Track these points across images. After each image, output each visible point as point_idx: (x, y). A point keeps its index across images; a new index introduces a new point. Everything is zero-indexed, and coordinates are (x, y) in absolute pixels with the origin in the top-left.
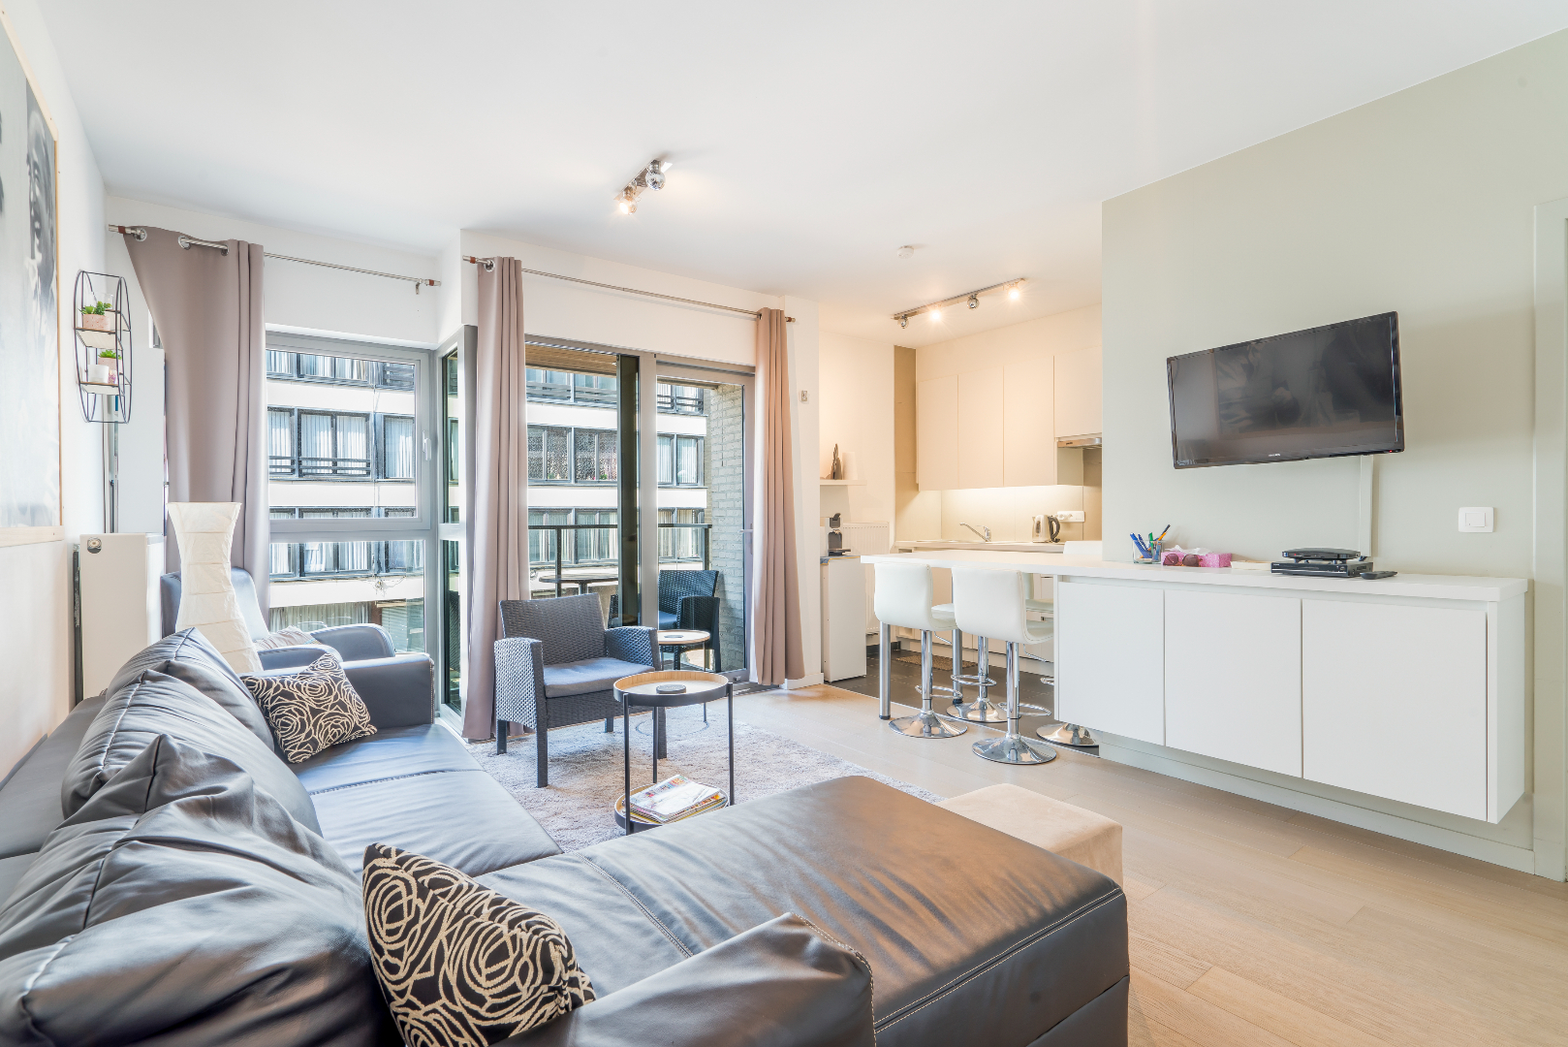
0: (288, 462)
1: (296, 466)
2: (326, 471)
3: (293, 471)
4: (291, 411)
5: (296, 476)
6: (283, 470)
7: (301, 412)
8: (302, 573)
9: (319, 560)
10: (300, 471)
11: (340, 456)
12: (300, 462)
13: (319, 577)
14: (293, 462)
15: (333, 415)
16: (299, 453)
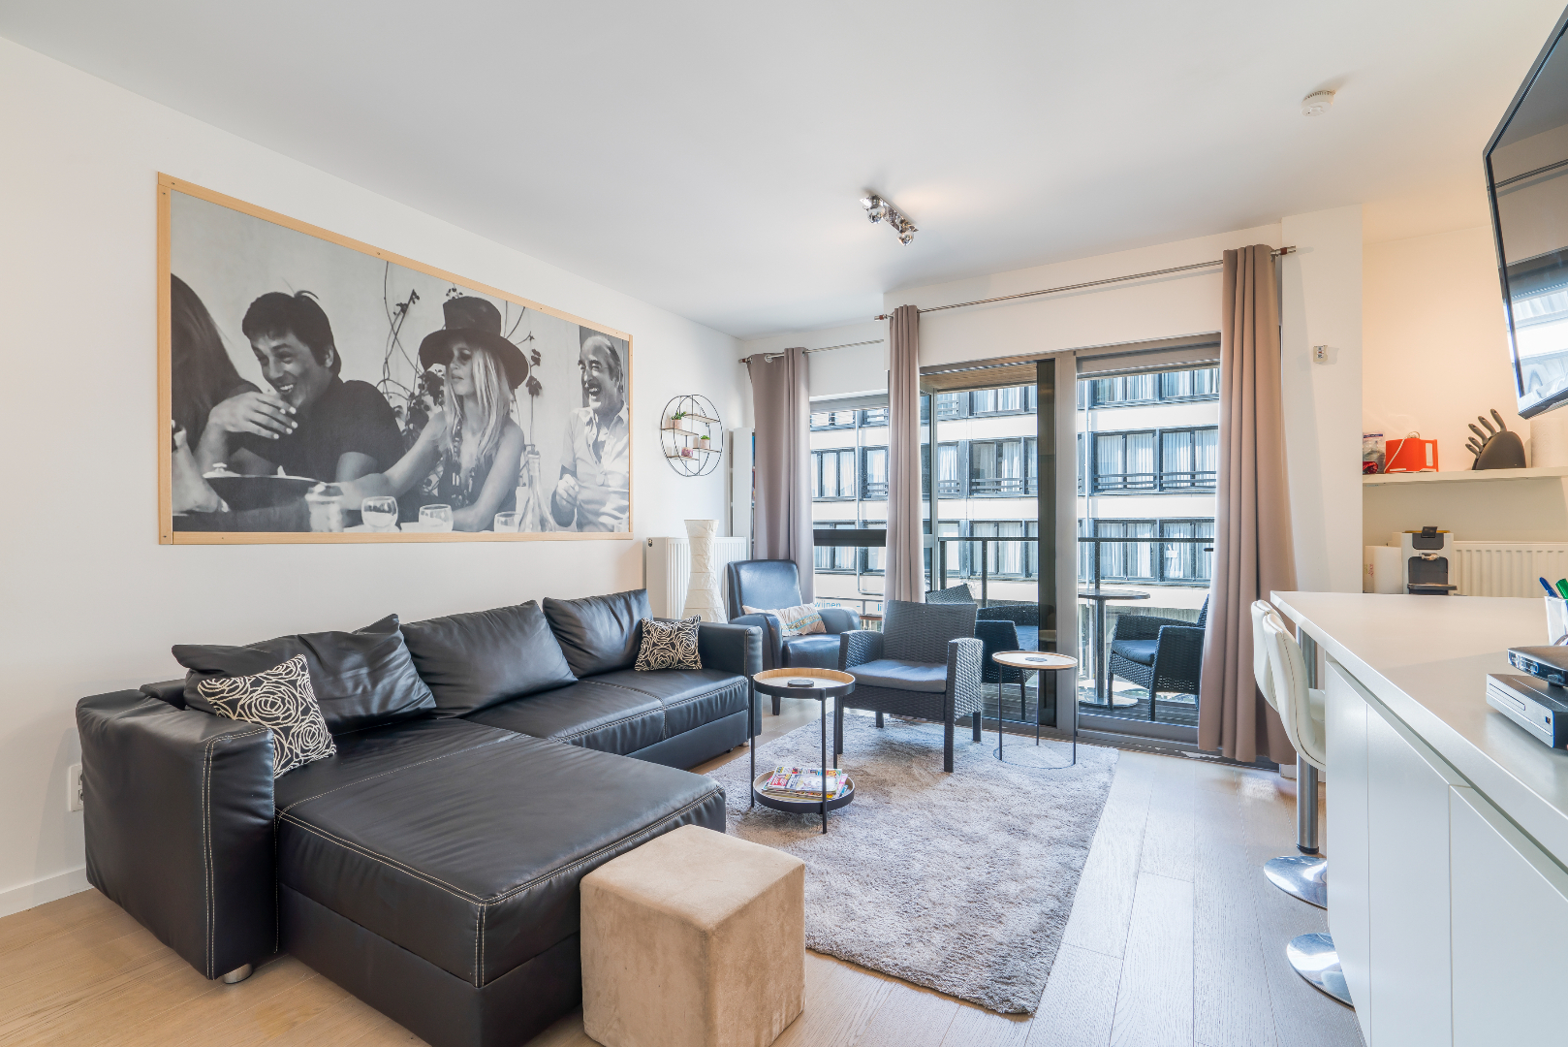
0: (1151, 478)
1: (1157, 481)
2: (1185, 484)
3: (1155, 487)
4: (1153, 432)
5: (1157, 491)
6: (1148, 485)
7: (1162, 432)
8: (1162, 577)
9: (1177, 567)
10: (1161, 485)
11: (1198, 468)
12: (1161, 478)
13: (1177, 583)
14: (1155, 478)
15: (1191, 430)
16: (1161, 470)
